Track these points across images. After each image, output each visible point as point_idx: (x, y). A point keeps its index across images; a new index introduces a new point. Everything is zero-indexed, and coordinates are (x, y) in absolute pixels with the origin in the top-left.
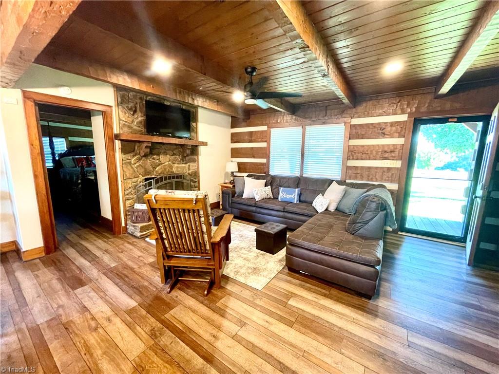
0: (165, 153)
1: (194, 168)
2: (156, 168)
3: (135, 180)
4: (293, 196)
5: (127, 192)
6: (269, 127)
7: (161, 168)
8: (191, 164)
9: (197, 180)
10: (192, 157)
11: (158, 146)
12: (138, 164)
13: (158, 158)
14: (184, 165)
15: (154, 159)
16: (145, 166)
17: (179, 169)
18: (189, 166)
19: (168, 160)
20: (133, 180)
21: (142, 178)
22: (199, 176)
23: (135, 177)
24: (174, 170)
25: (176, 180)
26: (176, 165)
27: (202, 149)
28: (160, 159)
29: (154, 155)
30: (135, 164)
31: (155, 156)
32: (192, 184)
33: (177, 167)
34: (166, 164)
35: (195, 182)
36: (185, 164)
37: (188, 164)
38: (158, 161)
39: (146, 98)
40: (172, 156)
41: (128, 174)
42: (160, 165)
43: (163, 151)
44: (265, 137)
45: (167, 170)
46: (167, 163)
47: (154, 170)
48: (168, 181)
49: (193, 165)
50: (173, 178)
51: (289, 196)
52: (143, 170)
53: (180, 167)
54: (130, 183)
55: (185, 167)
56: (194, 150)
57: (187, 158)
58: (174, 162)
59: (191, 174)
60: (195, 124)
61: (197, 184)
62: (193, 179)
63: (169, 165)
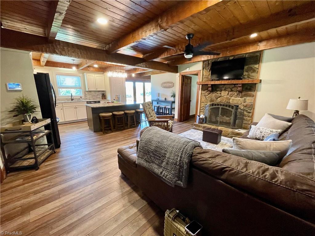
0: (225, 90)
1: (249, 101)
2: (218, 99)
3: (206, 103)
5: (201, 108)
7: (220, 99)
8: (248, 98)
9: (252, 111)
10: (250, 92)
11: (221, 86)
14: (239, 98)
15: (217, 93)
16: (211, 97)
17: (235, 101)
19: (227, 94)
21: (209, 103)
22: (254, 109)
23: (206, 102)
24: (231, 101)
26: (233, 98)
28: (221, 94)
29: (218, 91)
30: (207, 95)
32: (245, 113)
33: (233, 99)
35: (249, 112)
36: (241, 97)
37: (245, 98)
38: (220, 95)
39: (218, 60)
40: (231, 92)
41: (203, 100)
42: (220, 97)
43: (223, 89)
45: (224, 100)
46: (226, 96)
47: (216, 100)
49: (249, 100)
52: (210, 99)
53: (236, 99)
54: (203, 105)
55: (240, 100)
56: (252, 87)
57: (243, 93)
58: (231, 96)
59: (245, 105)
60: (258, 65)
61: (250, 115)
62: (247, 109)
63: (227, 98)
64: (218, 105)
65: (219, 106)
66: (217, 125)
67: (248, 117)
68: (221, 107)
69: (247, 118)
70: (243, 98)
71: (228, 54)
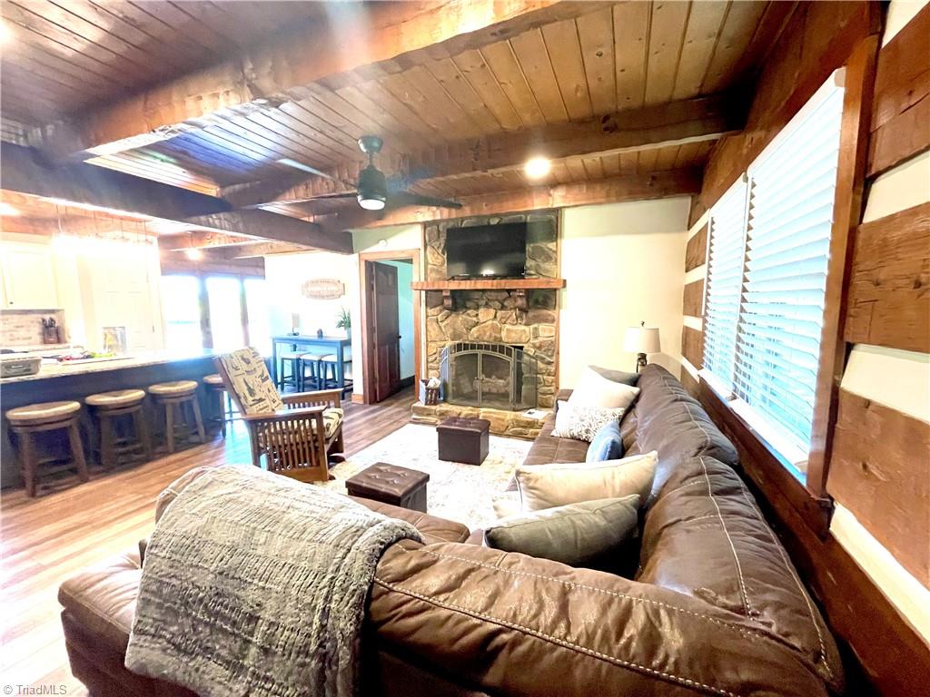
0: (487, 305)
1: (546, 334)
2: (470, 330)
3: (442, 343)
5: (430, 359)
7: (478, 330)
8: (542, 326)
9: (554, 359)
10: (545, 312)
11: (476, 295)
12: (446, 322)
13: (475, 312)
14: (523, 327)
15: (468, 315)
16: (453, 325)
17: (513, 335)
18: (536, 329)
19: (492, 317)
20: (439, 343)
21: (449, 343)
22: (558, 353)
23: (441, 341)
24: (503, 334)
26: (508, 326)
27: (566, 297)
28: (477, 315)
29: (470, 308)
30: (443, 321)
31: (469, 312)
32: (540, 365)
33: (508, 330)
34: (488, 323)
35: (550, 363)
36: (526, 325)
37: (536, 325)
38: (475, 319)
40: (501, 310)
41: (433, 336)
42: (477, 324)
43: (483, 302)
45: (488, 334)
46: (490, 322)
47: (468, 333)
49: (545, 330)
52: (451, 330)
53: (515, 331)
54: (433, 348)
55: (524, 331)
56: (549, 298)
57: (531, 314)
58: (503, 320)
59: (538, 345)
60: (555, 244)
61: (552, 369)
62: (543, 356)
63: (494, 327)
64: (473, 347)
65: (477, 351)
66: (476, 404)
67: (549, 375)
68: (480, 352)
69: (545, 377)
70: (532, 327)
71: (485, 211)
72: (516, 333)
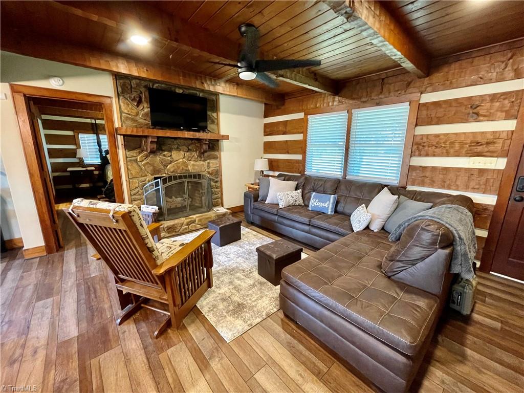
0: (178, 149)
1: (214, 166)
2: (167, 166)
3: (143, 179)
4: (326, 205)
5: (133, 192)
6: (306, 114)
7: (174, 166)
8: (212, 161)
9: (218, 179)
10: (213, 153)
11: (169, 141)
12: (145, 162)
13: (170, 154)
14: (202, 163)
15: (164, 155)
16: (153, 164)
17: (196, 167)
18: (209, 163)
19: (182, 157)
20: (140, 179)
21: (150, 177)
22: (221, 176)
23: (142, 176)
24: (190, 168)
25: (188, 179)
26: (192, 163)
27: (224, 144)
28: (171, 155)
29: (164, 151)
30: (142, 161)
31: (165, 153)
32: (213, 184)
33: (193, 165)
34: (179, 161)
35: (217, 182)
36: (203, 161)
37: (208, 161)
38: (169, 158)
39: (153, 86)
40: (187, 152)
41: (134, 173)
42: (171, 162)
43: (176, 147)
44: (301, 127)
45: (181, 168)
46: (181, 160)
47: (165, 168)
48: (178, 181)
49: (213, 163)
50: (185, 177)
51: (321, 205)
52: (152, 168)
53: (195, 165)
54: (136, 182)
55: (203, 164)
56: (214, 145)
57: (206, 154)
58: (190, 159)
59: (211, 172)
60: (216, 114)
61: (218, 184)
62: (214, 178)
63: (184, 163)
67: (217, 188)
68: (185, 180)
69: (215, 190)
70: (207, 162)
72: (198, 166)
